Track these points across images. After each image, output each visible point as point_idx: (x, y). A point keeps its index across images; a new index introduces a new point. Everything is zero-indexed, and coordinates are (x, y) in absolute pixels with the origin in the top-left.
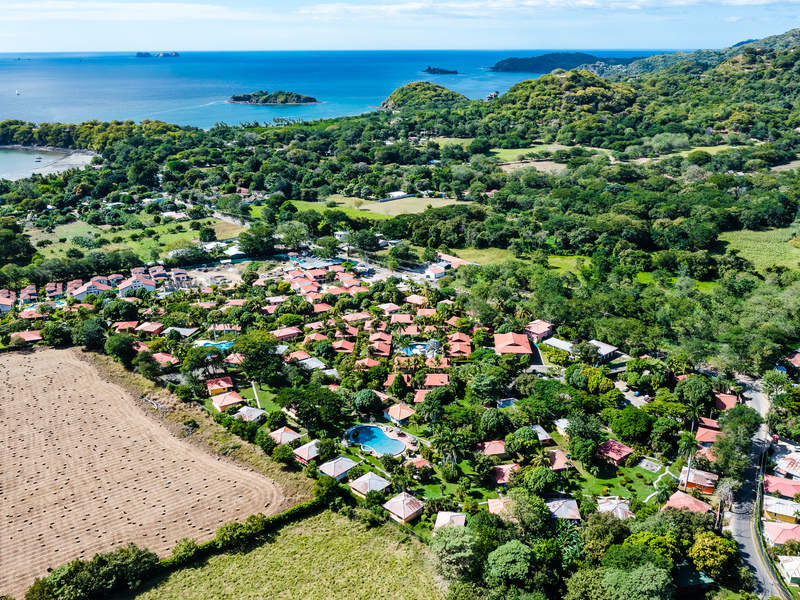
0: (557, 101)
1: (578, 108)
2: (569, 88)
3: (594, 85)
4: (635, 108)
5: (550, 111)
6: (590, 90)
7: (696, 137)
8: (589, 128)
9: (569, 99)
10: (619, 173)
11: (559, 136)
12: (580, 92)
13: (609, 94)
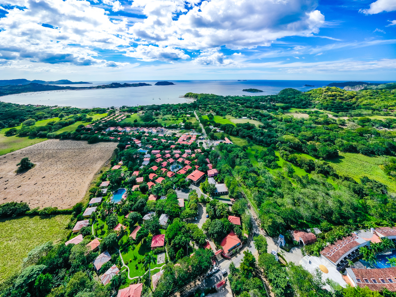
0: (320, 96)
1: (328, 98)
2: (325, 92)
3: (336, 91)
4: (354, 100)
5: (317, 98)
6: (333, 93)
7: (376, 112)
8: (328, 105)
9: (325, 95)
10: (323, 121)
11: (316, 106)
12: (330, 93)
13: (342, 94)
